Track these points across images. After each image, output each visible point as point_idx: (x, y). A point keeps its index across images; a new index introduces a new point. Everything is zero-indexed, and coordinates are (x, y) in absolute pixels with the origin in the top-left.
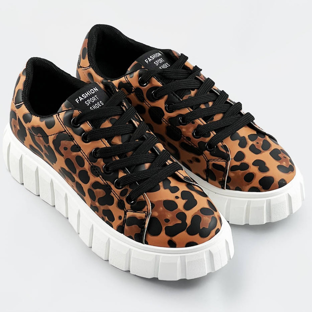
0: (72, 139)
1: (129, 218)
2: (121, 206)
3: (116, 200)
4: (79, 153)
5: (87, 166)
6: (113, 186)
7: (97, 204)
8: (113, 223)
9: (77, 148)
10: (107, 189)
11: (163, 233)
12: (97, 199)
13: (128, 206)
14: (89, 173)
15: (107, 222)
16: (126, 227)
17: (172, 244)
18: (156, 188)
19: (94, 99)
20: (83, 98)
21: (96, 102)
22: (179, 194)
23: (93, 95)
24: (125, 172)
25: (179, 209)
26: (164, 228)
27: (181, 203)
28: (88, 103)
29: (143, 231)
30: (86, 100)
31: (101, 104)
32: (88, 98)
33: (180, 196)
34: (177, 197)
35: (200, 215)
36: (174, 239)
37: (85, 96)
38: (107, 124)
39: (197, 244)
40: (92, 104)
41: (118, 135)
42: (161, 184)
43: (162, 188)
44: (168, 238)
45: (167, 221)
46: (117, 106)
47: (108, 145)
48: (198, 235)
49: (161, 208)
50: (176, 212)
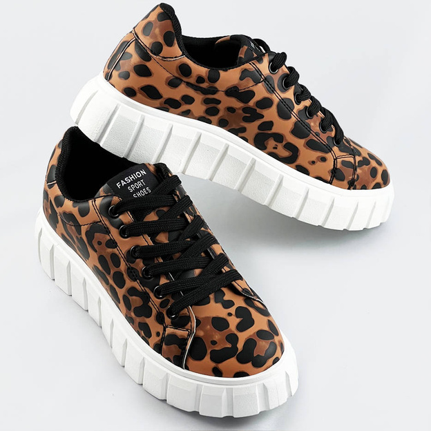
0: (108, 232)
1: (169, 335)
2: (160, 319)
3: (154, 312)
4: (115, 250)
5: (123, 266)
6: (152, 295)
7: (133, 315)
8: (150, 340)
9: (112, 244)
10: (145, 298)
11: (207, 358)
12: (132, 309)
13: (167, 320)
14: (125, 276)
15: (143, 338)
16: (164, 346)
17: (217, 373)
18: (204, 301)
19: (139, 184)
20: (126, 182)
21: (141, 188)
22: (233, 310)
23: (139, 179)
24: (168, 278)
25: (231, 330)
26: (209, 352)
27: (234, 322)
28: (131, 189)
29: (183, 354)
30: (129, 184)
31: (147, 191)
32: (132, 183)
33: (234, 313)
34: (230, 314)
35: (256, 339)
36: (221, 366)
37: (128, 180)
38: (152, 217)
39: (248, 375)
40: (136, 190)
41: (164, 231)
42: (212, 296)
43: (212, 302)
44: (213, 365)
45: (214, 343)
46: (168, 194)
47: (151, 243)
48: (250, 364)
49: (209, 327)
50: (226, 332)
